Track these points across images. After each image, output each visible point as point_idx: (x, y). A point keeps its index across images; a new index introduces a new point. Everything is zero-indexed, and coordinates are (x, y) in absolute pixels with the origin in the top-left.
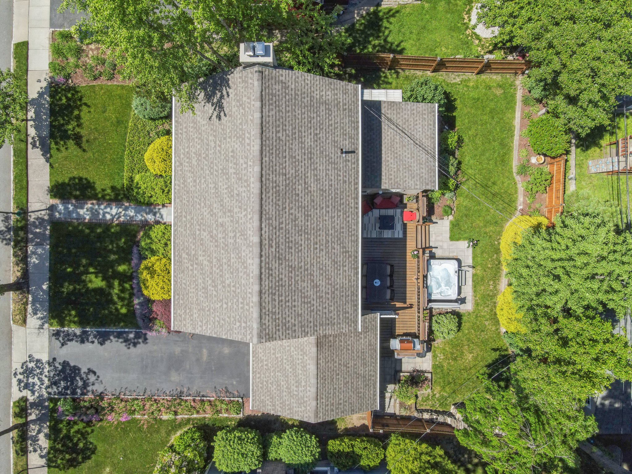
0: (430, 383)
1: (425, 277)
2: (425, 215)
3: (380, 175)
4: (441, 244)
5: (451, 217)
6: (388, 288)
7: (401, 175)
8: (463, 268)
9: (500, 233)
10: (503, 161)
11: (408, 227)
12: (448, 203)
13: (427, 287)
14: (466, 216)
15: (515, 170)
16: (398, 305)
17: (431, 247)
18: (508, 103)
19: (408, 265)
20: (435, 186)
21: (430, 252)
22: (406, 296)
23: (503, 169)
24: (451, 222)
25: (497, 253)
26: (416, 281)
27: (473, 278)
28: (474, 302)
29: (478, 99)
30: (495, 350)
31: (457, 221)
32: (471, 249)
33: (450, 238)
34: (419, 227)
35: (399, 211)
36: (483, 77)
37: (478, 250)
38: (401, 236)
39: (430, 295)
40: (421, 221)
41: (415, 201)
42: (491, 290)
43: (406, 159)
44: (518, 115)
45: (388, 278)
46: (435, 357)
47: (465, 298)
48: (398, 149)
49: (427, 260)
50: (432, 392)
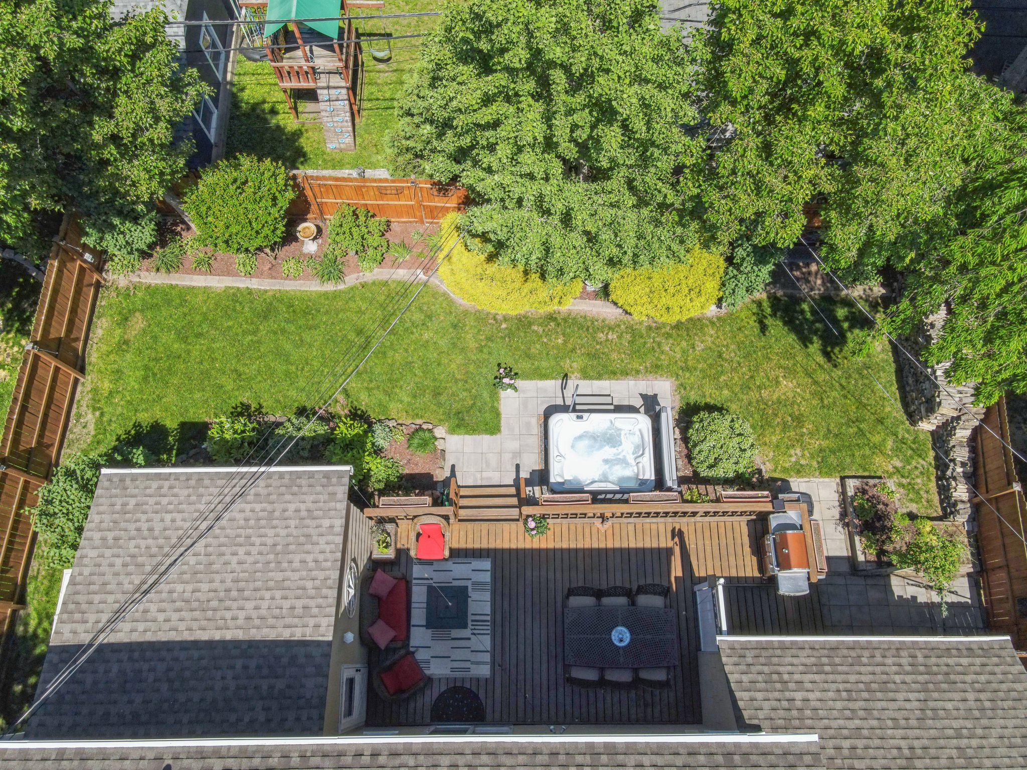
0: (872, 482)
1: (597, 497)
2: (428, 500)
3: (288, 644)
4: (507, 457)
5: (439, 432)
6: (633, 603)
7: (296, 576)
8: (569, 402)
9: (482, 318)
10: (306, 313)
11: (463, 545)
12: (401, 438)
13: (623, 492)
14: (437, 394)
15: (330, 287)
16: (677, 570)
17: (517, 483)
18: (169, 302)
19: (565, 546)
20: (340, 474)
21: (529, 482)
22: (652, 550)
23: (327, 312)
24: (452, 431)
25: (530, 324)
26: (608, 524)
27: (591, 378)
28: (650, 377)
29: (146, 368)
30: (763, 328)
31: (448, 416)
32: (519, 383)
33: (492, 433)
34: (463, 513)
35: (417, 571)
36: (93, 357)
37: (523, 366)
38: (487, 564)
39: (643, 485)
40: (447, 510)
41: (390, 527)
42: (620, 337)
43: (250, 559)
44: (199, 281)
45: (607, 601)
46: (799, 471)
47: (644, 397)
48: (215, 585)
49: (553, 491)
50: (890, 476)
